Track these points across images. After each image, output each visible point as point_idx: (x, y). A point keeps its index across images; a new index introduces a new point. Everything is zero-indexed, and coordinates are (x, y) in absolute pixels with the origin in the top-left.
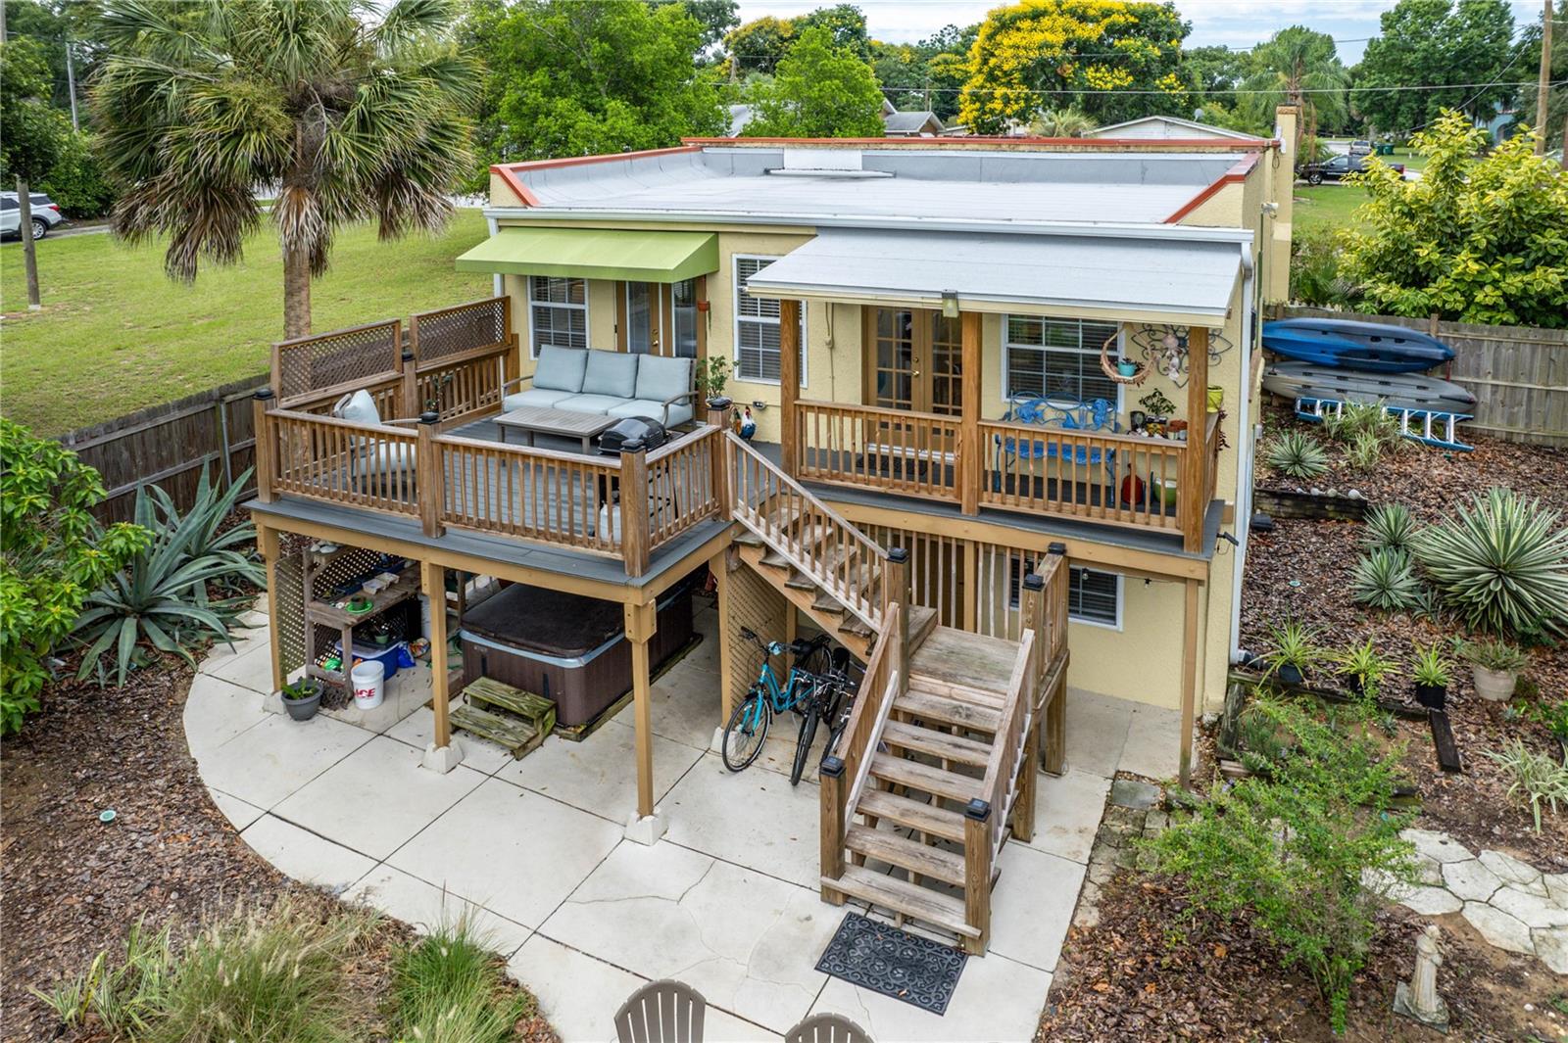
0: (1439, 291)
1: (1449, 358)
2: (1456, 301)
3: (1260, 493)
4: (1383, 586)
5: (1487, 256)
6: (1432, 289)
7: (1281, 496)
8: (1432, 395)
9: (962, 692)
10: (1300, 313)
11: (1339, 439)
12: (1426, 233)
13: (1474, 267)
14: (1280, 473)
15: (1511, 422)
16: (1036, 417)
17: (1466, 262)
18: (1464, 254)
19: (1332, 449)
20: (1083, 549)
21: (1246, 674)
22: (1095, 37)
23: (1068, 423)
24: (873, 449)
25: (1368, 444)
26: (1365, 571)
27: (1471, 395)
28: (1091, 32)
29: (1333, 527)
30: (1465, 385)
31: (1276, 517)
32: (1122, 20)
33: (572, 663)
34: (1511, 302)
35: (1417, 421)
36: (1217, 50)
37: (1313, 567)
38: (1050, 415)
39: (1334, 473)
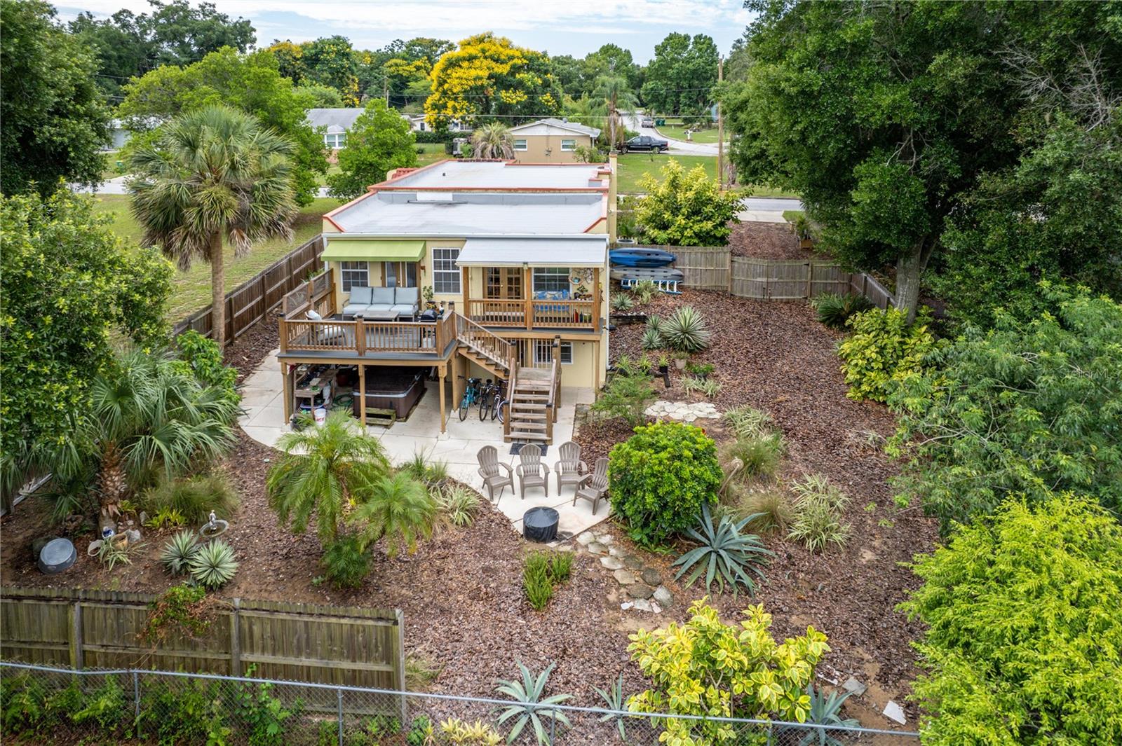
0: (672, 232)
1: (674, 260)
2: (677, 236)
3: (612, 317)
4: (651, 342)
5: (688, 217)
6: (669, 232)
7: (618, 317)
8: (669, 274)
9: (534, 382)
10: (622, 246)
11: (636, 294)
12: (666, 208)
13: (683, 222)
14: (617, 309)
15: (696, 282)
16: (544, 297)
17: (680, 220)
18: (680, 217)
19: (635, 298)
20: (565, 336)
21: (611, 373)
22: (505, 73)
23: (555, 298)
24: (487, 314)
25: (647, 295)
26: (645, 338)
27: (681, 273)
28: (503, 69)
29: (635, 326)
30: (680, 269)
31: (616, 325)
32: (520, 62)
33: (402, 396)
34: (697, 235)
35: (664, 285)
36: (566, 58)
37: (629, 340)
38: (548, 296)
39: (636, 307)
